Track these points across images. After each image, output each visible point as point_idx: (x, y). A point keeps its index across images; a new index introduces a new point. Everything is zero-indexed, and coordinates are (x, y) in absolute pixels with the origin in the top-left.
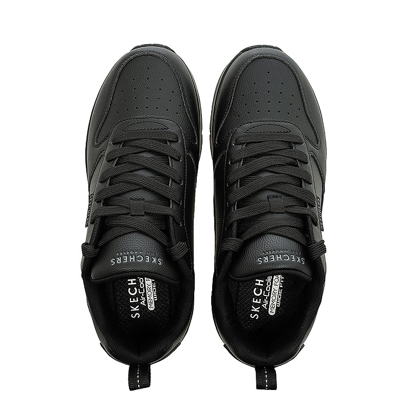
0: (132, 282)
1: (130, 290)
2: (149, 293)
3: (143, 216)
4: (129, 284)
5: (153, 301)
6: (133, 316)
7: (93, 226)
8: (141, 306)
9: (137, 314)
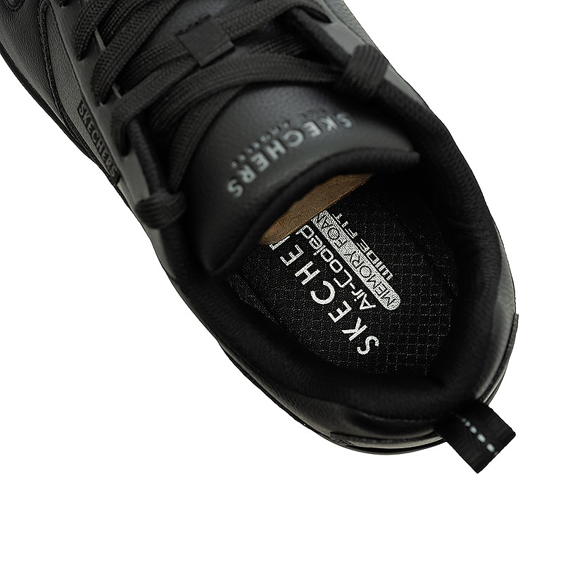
0: (307, 273)
1: (318, 296)
2: (365, 272)
3: (231, 51)
4: (304, 283)
5: (387, 284)
6: (363, 349)
7: (132, 159)
8: (366, 317)
9: (369, 339)
